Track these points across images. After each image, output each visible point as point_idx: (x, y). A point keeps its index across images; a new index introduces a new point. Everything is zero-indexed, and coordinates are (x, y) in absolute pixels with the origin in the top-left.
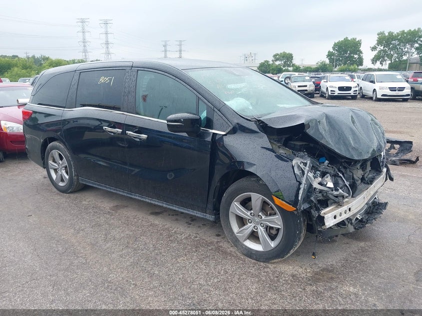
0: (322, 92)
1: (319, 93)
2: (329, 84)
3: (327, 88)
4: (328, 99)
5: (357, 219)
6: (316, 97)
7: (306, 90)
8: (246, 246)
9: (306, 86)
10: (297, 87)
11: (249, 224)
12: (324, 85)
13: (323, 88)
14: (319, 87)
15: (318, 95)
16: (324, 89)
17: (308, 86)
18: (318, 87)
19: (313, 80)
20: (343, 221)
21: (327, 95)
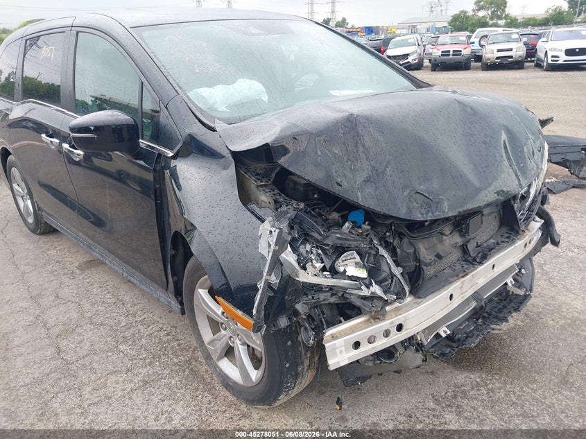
0: (539, 59)
1: (533, 61)
2: (548, 46)
3: (546, 51)
4: (547, 70)
5: (438, 336)
6: (528, 68)
7: (511, 57)
8: (221, 370)
9: (511, 50)
10: (495, 51)
11: (223, 332)
12: (542, 46)
13: (540, 51)
14: (534, 51)
15: (533, 64)
16: (541, 54)
17: (514, 50)
18: (531, 52)
19: (525, 39)
20: (393, 346)
21: (545, 64)
